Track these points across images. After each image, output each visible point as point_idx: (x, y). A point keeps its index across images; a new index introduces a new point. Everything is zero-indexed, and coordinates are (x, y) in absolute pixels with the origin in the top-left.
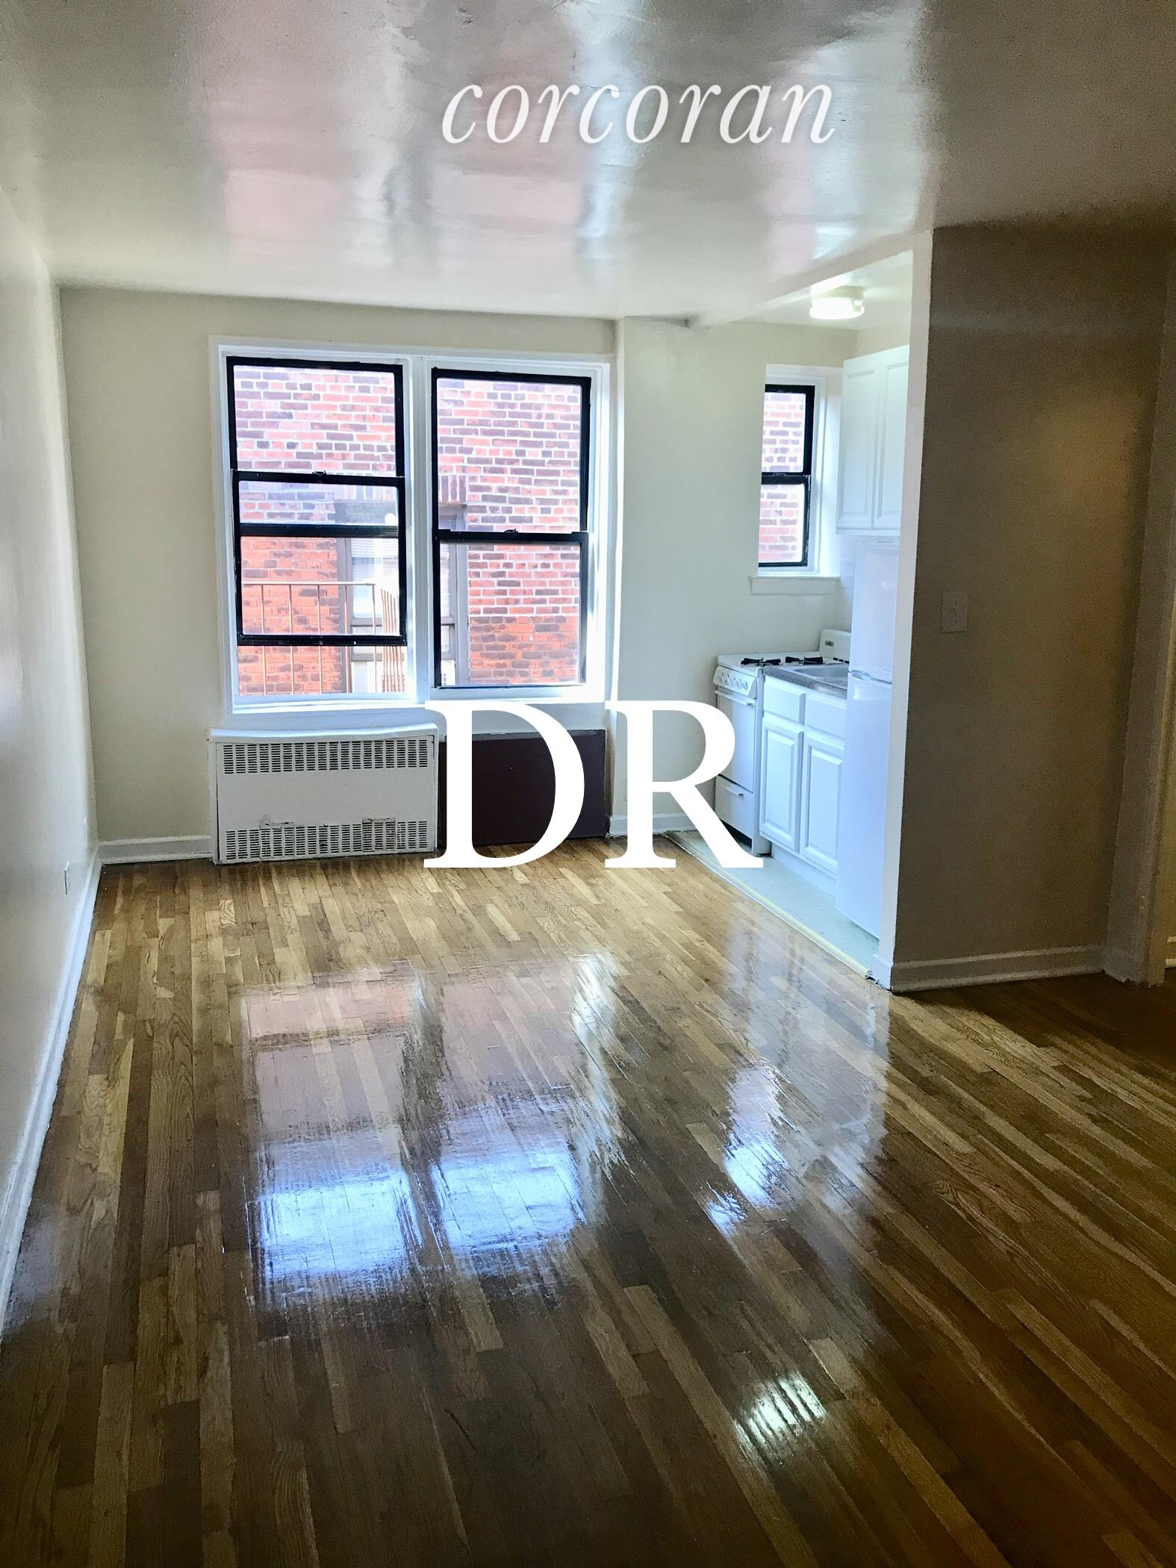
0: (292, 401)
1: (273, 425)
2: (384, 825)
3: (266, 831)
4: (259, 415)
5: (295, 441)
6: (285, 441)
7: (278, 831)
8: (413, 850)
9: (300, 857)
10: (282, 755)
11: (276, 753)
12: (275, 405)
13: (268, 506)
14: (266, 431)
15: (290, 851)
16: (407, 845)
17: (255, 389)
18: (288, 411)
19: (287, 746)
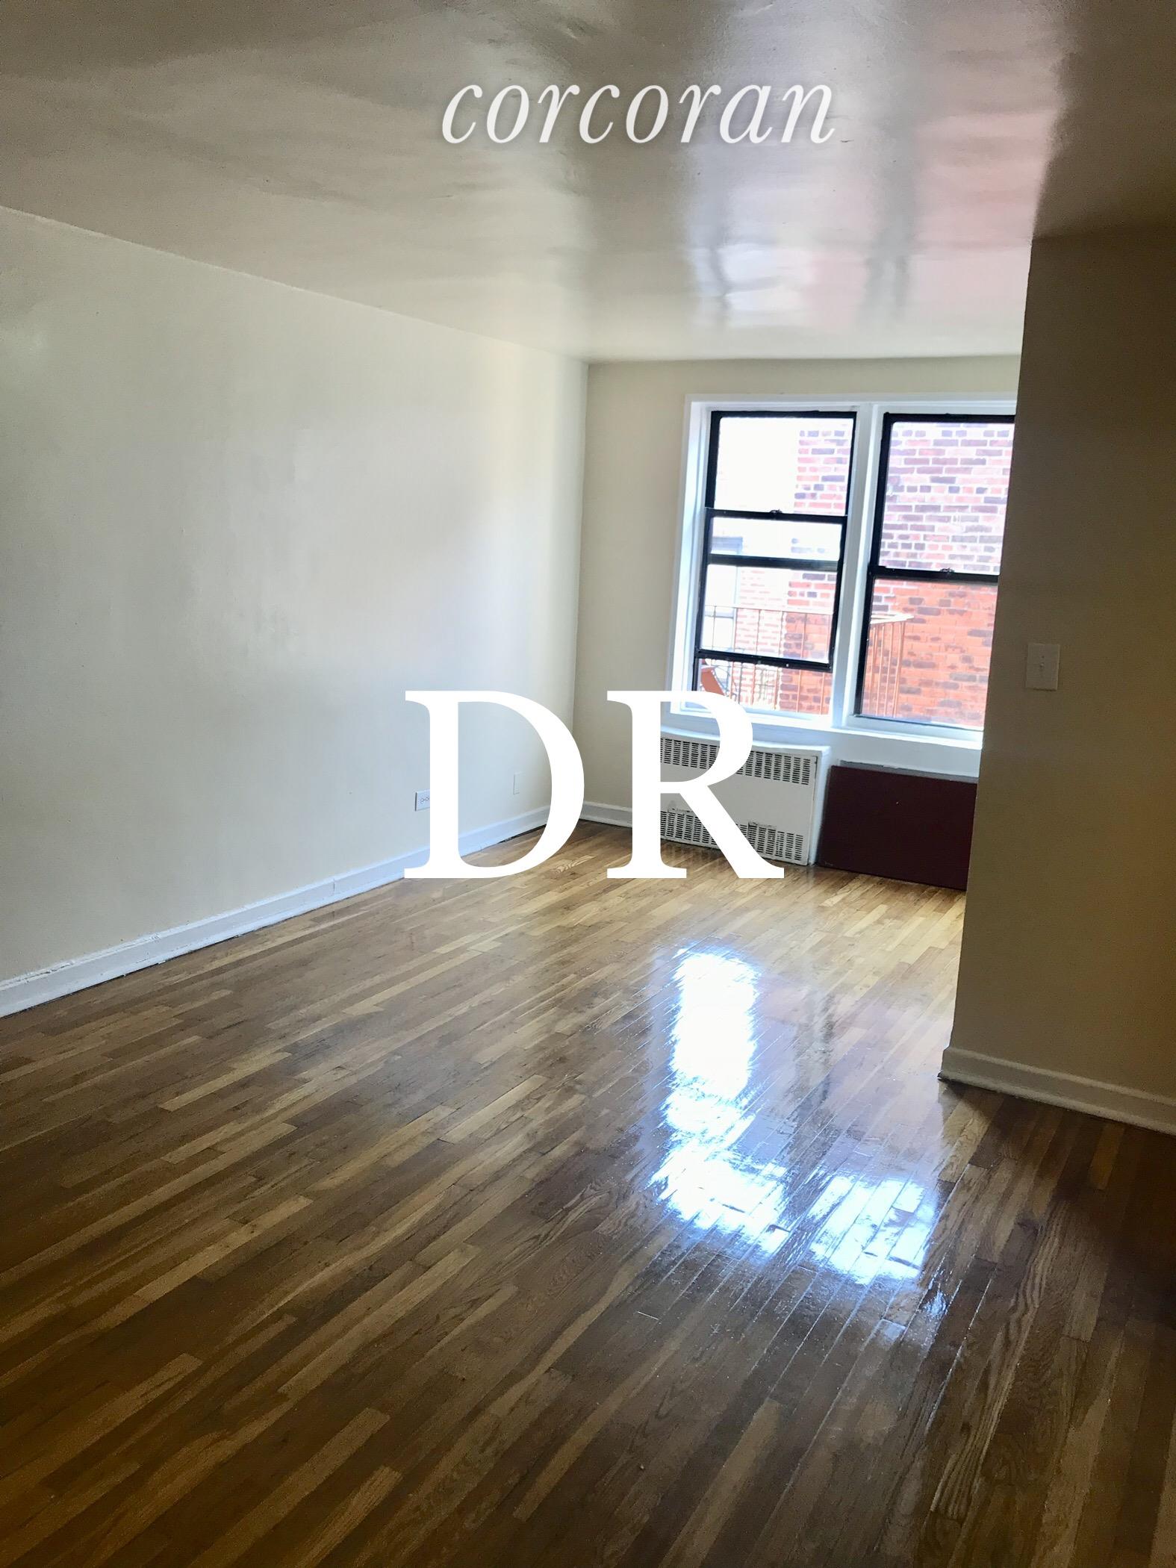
0: (988, 447)
1: (967, 471)
2: (767, 831)
3: (672, 815)
4: (954, 461)
5: (984, 486)
6: (975, 486)
7: (681, 817)
8: (788, 860)
9: (695, 843)
10: (690, 753)
11: (686, 750)
12: (971, 453)
13: (951, 548)
14: (959, 477)
15: (688, 837)
16: (784, 854)
17: (954, 437)
18: (982, 458)
19: (695, 745)
